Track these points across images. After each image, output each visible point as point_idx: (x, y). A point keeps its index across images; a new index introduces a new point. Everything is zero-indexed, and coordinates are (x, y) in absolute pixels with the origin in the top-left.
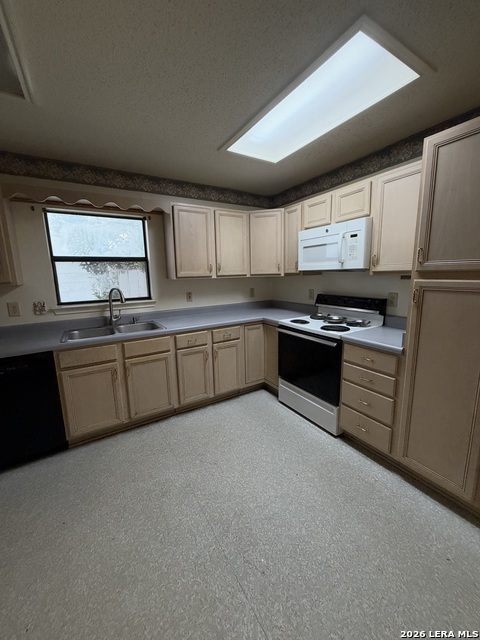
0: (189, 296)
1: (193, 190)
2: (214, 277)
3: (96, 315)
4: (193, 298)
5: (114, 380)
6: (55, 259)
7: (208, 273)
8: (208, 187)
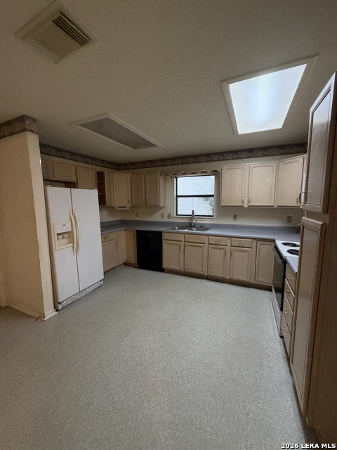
0: (235, 217)
1: (245, 153)
2: (246, 206)
3: (187, 221)
4: (238, 219)
5: (180, 250)
6: (177, 196)
7: (241, 204)
8: (255, 149)
